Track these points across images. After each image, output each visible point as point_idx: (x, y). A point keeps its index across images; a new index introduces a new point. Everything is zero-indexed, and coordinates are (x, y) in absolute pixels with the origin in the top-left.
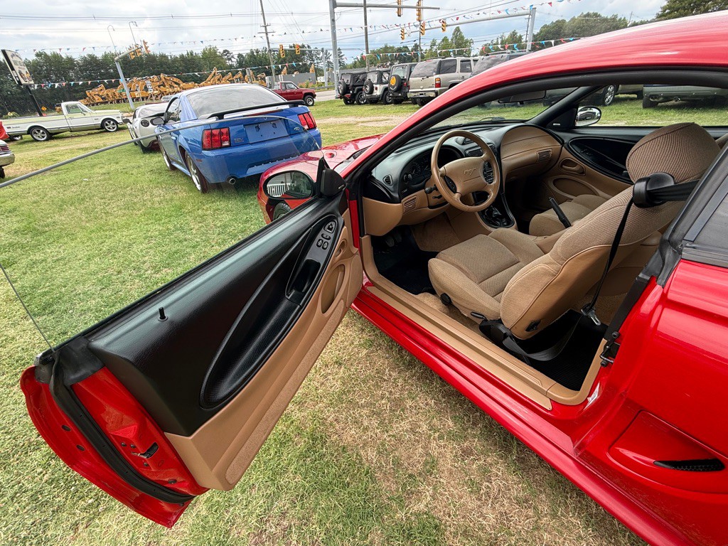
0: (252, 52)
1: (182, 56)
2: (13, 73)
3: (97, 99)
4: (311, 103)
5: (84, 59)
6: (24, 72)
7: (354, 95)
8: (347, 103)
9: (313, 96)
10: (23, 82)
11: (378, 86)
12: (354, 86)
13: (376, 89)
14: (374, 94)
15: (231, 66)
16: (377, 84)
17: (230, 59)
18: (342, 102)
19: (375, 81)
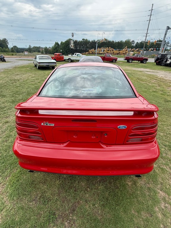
0: (142, 42)
1: (118, 42)
2: (70, 46)
3: (91, 53)
4: (145, 62)
5: (92, 41)
6: (72, 45)
7: (159, 62)
8: (157, 64)
9: (147, 60)
10: (71, 48)
11: (169, 60)
12: (161, 59)
13: (168, 61)
14: (167, 63)
15: (133, 46)
16: (169, 59)
17: (133, 44)
18: (155, 64)
19: (169, 58)
